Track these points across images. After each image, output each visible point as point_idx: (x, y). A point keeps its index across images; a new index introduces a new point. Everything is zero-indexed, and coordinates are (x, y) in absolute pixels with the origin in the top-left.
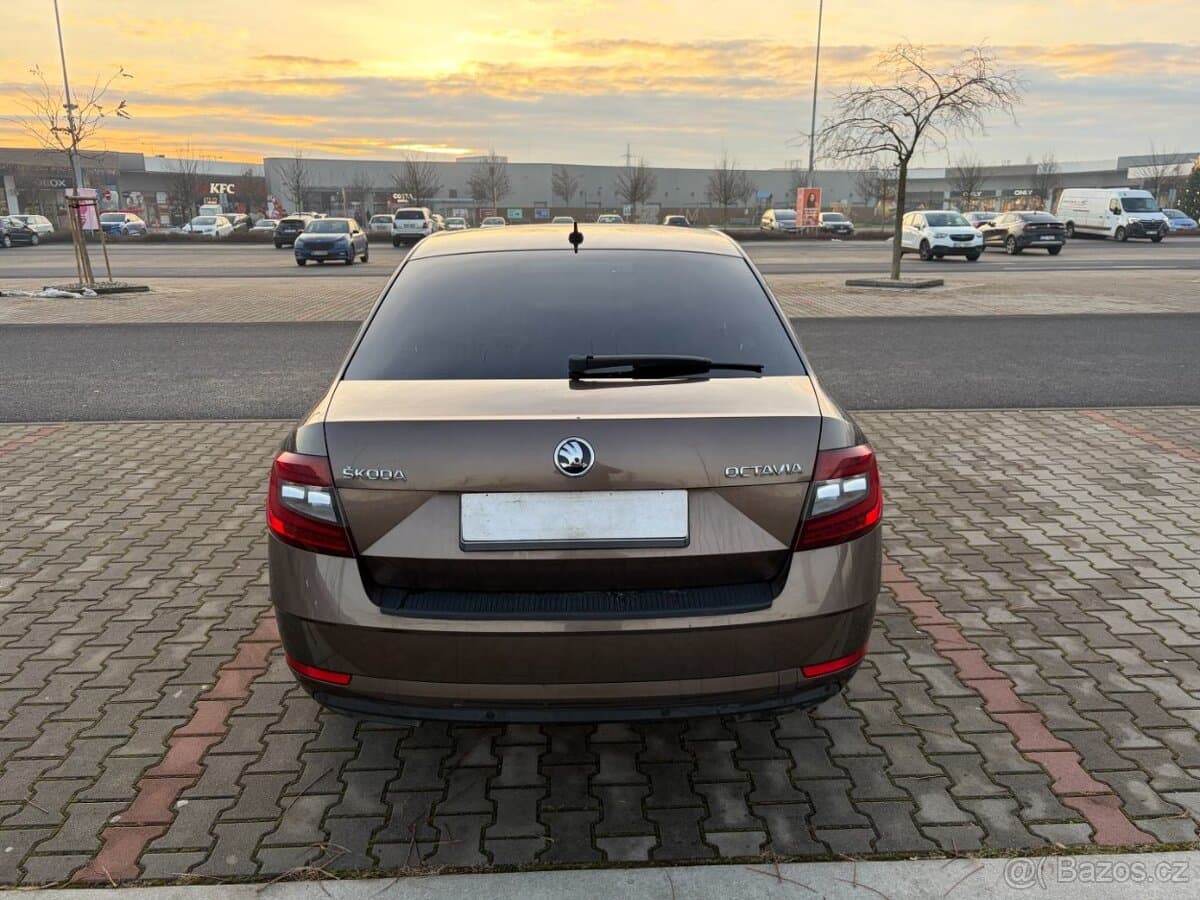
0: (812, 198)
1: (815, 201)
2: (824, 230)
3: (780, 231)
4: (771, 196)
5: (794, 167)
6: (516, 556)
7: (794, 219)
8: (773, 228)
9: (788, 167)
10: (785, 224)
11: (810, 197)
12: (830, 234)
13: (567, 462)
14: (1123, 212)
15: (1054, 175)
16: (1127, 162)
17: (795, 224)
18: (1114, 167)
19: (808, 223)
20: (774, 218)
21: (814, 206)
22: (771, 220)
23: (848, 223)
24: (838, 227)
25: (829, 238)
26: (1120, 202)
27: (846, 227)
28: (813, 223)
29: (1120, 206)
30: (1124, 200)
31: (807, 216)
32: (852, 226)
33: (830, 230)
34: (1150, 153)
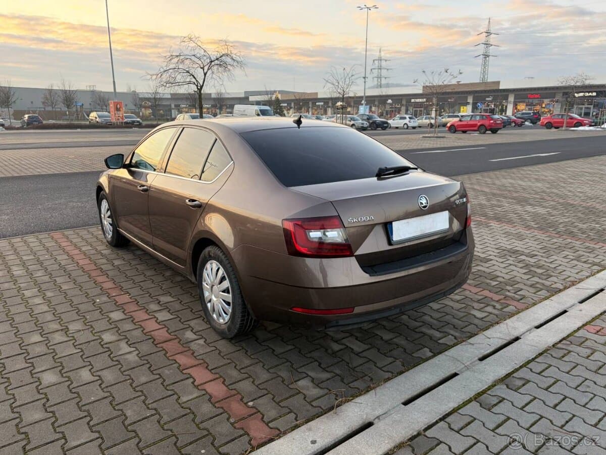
0: (118, 106)
1: (120, 108)
2: (126, 123)
3: (102, 123)
4: (83, 105)
5: (92, 89)
6: (407, 244)
7: (110, 117)
8: (97, 122)
9: (88, 89)
10: (105, 120)
11: (117, 105)
12: (130, 125)
13: (423, 204)
14: (261, 116)
15: (222, 98)
16: (248, 94)
17: (110, 120)
18: (243, 96)
19: (118, 119)
20: (97, 116)
21: (120, 111)
22: (96, 118)
23: (138, 119)
24: (134, 122)
25: (131, 128)
26: (259, 111)
27: (138, 122)
28: (121, 119)
29: (260, 113)
30: (261, 110)
31: (117, 116)
32: (141, 121)
33: (130, 123)
34: (265, 90)
